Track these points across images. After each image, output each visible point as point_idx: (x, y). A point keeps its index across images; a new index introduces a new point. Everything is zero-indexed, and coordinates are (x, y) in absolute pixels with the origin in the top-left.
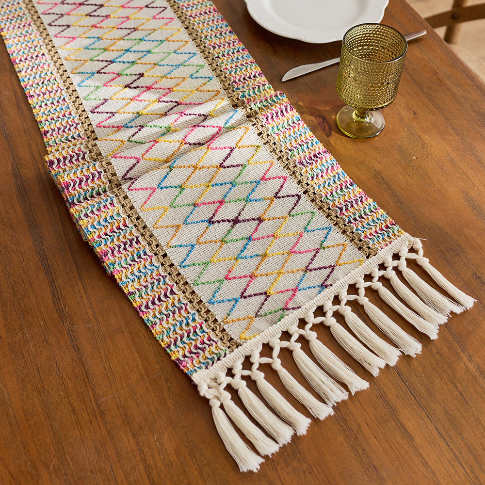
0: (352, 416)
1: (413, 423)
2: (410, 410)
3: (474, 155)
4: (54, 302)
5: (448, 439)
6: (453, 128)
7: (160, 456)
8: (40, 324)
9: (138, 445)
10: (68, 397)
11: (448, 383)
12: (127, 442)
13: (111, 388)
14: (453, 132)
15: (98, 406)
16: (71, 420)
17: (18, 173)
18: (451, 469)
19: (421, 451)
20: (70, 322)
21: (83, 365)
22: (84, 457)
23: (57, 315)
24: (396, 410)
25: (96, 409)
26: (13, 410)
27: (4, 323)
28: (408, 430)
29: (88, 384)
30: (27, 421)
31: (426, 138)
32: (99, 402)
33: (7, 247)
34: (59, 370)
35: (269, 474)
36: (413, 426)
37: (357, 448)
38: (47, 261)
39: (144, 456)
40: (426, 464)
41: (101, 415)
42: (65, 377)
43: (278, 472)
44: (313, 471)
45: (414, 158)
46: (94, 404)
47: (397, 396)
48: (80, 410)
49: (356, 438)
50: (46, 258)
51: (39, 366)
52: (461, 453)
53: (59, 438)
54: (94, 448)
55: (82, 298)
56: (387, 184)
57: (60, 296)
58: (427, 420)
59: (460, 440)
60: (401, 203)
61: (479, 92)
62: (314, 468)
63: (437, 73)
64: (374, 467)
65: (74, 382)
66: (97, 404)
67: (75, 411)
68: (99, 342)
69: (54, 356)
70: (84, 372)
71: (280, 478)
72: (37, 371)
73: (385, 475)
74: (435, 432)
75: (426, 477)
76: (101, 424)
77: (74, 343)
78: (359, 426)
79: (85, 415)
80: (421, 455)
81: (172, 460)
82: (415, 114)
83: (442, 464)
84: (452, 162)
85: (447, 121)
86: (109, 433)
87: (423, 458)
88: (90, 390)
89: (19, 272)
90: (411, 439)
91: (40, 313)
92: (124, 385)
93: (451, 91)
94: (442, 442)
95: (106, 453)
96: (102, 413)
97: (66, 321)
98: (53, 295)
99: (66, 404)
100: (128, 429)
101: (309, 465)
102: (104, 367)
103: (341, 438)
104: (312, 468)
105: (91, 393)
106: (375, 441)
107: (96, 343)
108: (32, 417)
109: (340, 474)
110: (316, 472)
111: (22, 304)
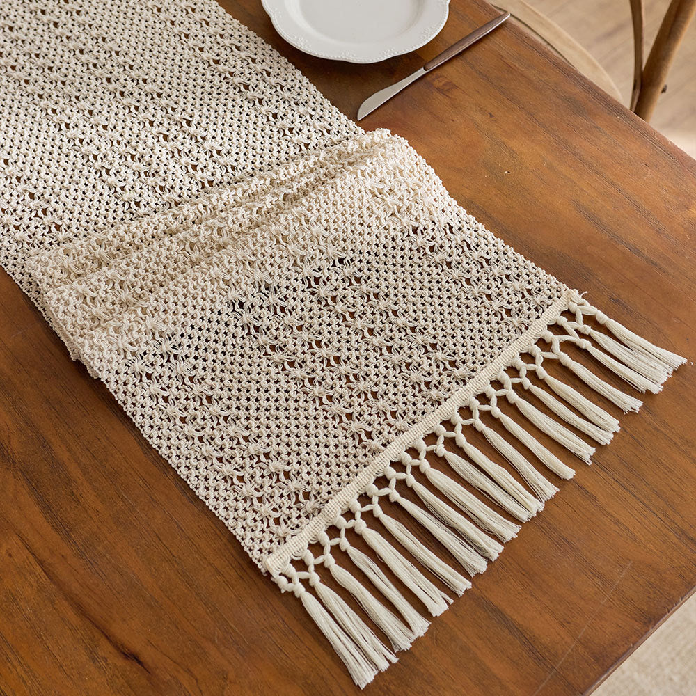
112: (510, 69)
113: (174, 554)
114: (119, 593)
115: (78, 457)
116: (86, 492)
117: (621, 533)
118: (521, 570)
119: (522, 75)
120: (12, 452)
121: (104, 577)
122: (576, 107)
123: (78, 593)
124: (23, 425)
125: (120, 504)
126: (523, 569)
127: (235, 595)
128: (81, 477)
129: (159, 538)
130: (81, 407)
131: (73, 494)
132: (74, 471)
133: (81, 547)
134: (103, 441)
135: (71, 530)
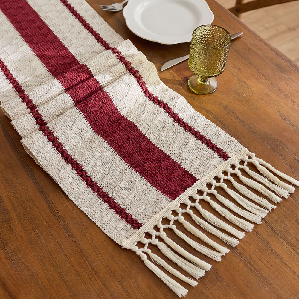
0: (245, 250)
1: (280, 249)
2: (277, 242)
3: (279, 89)
4: (50, 210)
6: (263, 75)
7: (139, 292)
8: (44, 225)
9: (123, 287)
10: (73, 267)
11: (294, 223)
12: (116, 287)
13: (98, 256)
14: (263, 78)
15: (93, 269)
16: (78, 280)
17: (8, 134)
19: (288, 264)
20: (63, 221)
21: (77, 245)
23: (54, 218)
24: (269, 243)
25: (91, 270)
27: (22, 228)
28: (278, 253)
29: (83, 256)
30: (51, 285)
31: (249, 83)
32: (92, 266)
33: (12, 181)
34: (63, 251)
35: (205, 292)
36: (281, 251)
37: (252, 268)
38: (40, 186)
39: (129, 293)
40: (293, 272)
41: (95, 274)
42: (68, 254)
43: (209, 290)
44: (230, 286)
45: (245, 95)
46: (90, 268)
47: (268, 235)
48: (82, 273)
49: (250, 263)
50: (39, 184)
51: (50, 250)
53: (74, 292)
54: (96, 294)
55: (67, 205)
56: (233, 112)
58: (287, 246)
60: (243, 122)
61: (273, 52)
62: (230, 284)
63: (246, 44)
64: (265, 278)
65: (74, 257)
66: (92, 268)
67: (79, 274)
68: (84, 230)
69: (58, 243)
70: (79, 250)
71: (212, 294)
72: (50, 254)
73: (271, 281)
75: (295, 279)
76: (97, 279)
77: (69, 233)
78: (250, 256)
79: (86, 276)
80: (289, 267)
81: (147, 293)
82: (239, 69)
84: (267, 94)
85: (258, 71)
86: (104, 284)
87: (290, 268)
88: (86, 260)
89: (24, 195)
90: (282, 258)
91: (43, 218)
92: (106, 254)
93: (257, 53)
95: (104, 296)
96: (96, 273)
97: (61, 221)
98: (49, 206)
99: (72, 271)
100: (115, 280)
101: (227, 283)
102: (91, 244)
103: (241, 264)
104: (229, 285)
105: (87, 262)
106: (261, 262)
107: (82, 231)
108: (53, 282)
109: (245, 285)
110: (231, 286)
111: (30, 214)
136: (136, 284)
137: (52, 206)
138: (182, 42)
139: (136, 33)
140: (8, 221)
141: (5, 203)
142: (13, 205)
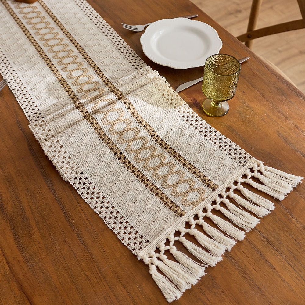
0: (241, 260)
1: (273, 259)
2: (270, 253)
3: (279, 111)
4: (65, 219)
5: (293, 266)
6: (266, 98)
7: (143, 296)
8: (60, 232)
9: (127, 292)
10: (83, 271)
11: (288, 235)
12: (121, 292)
13: (107, 262)
14: (265, 100)
15: (101, 273)
16: (88, 283)
17: (32, 149)
18: (298, 281)
19: (281, 274)
20: (77, 229)
21: (88, 251)
22: (98, 303)
23: (69, 226)
24: (263, 254)
25: (100, 275)
26: (53, 282)
27: (39, 234)
28: (272, 264)
29: (93, 262)
30: (63, 288)
31: (252, 105)
32: (101, 271)
33: (33, 191)
34: (75, 256)
35: (202, 298)
36: (273, 261)
37: (246, 277)
38: (58, 196)
39: (132, 297)
40: (284, 281)
41: (103, 278)
42: (80, 260)
43: (206, 296)
44: (225, 293)
45: (248, 116)
46: (99, 272)
47: (262, 246)
48: (91, 277)
49: (245, 272)
50: (57, 195)
51: (64, 256)
52: (302, 272)
53: (83, 295)
54: (103, 297)
55: (81, 214)
56: (236, 132)
57: (69, 215)
58: (280, 257)
59: (300, 265)
60: (245, 141)
61: (275, 77)
62: (225, 291)
64: (257, 286)
65: (85, 262)
66: (100, 272)
67: (88, 278)
68: (95, 238)
69: (71, 249)
70: (90, 256)
71: (208, 299)
72: (63, 259)
73: (263, 289)
74: (285, 263)
76: (104, 283)
77: (81, 240)
78: (245, 265)
79: (95, 280)
80: (281, 276)
82: (244, 92)
83: (293, 279)
84: (268, 116)
85: (261, 94)
86: (110, 288)
87: (282, 278)
88: (95, 265)
89: (43, 204)
90: (274, 268)
91: (59, 226)
92: (114, 260)
93: (261, 78)
94: (290, 268)
95: (110, 299)
96: (104, 277)
97: (75, 229)
98: (65, 215)
99: (83, 275)
100: (120, 284)
101: (223, 290)
102: (101, 251)
103: (237, 273)
104: (224, 292)
105: (96, 267)
106: (255, 271)
107: (93, 238)
108: (65, 285)
109: (240, 292)
110: (227, 293)
111: (48, 222)
112: (254, 74)
113: (70, 267)
114: (40, 282)
115: (36, 217)
116: (36, 233)
117: (285, 286)
118: (234, 298)
119: (259, 77)
120: (7, 211)
121: (35, 273)
122: (282, 92)
123: (21, 279)
124: (15, 199)
125: (50, 240)
126: (235, 298)
127: (94, 291)
128: (35, 226)
129: (64, 258)
130: (42, 195)
131: (30, 233)
132: (32, 223)
133: (28, 258)
134: (48, 211)
135: (25, 250)
136: (140, 289)
137: (68, 215)
138: (192, 67)
139: (151, 59)
140: (28, 228)
141: (26, 211)
142: (33, 213)
